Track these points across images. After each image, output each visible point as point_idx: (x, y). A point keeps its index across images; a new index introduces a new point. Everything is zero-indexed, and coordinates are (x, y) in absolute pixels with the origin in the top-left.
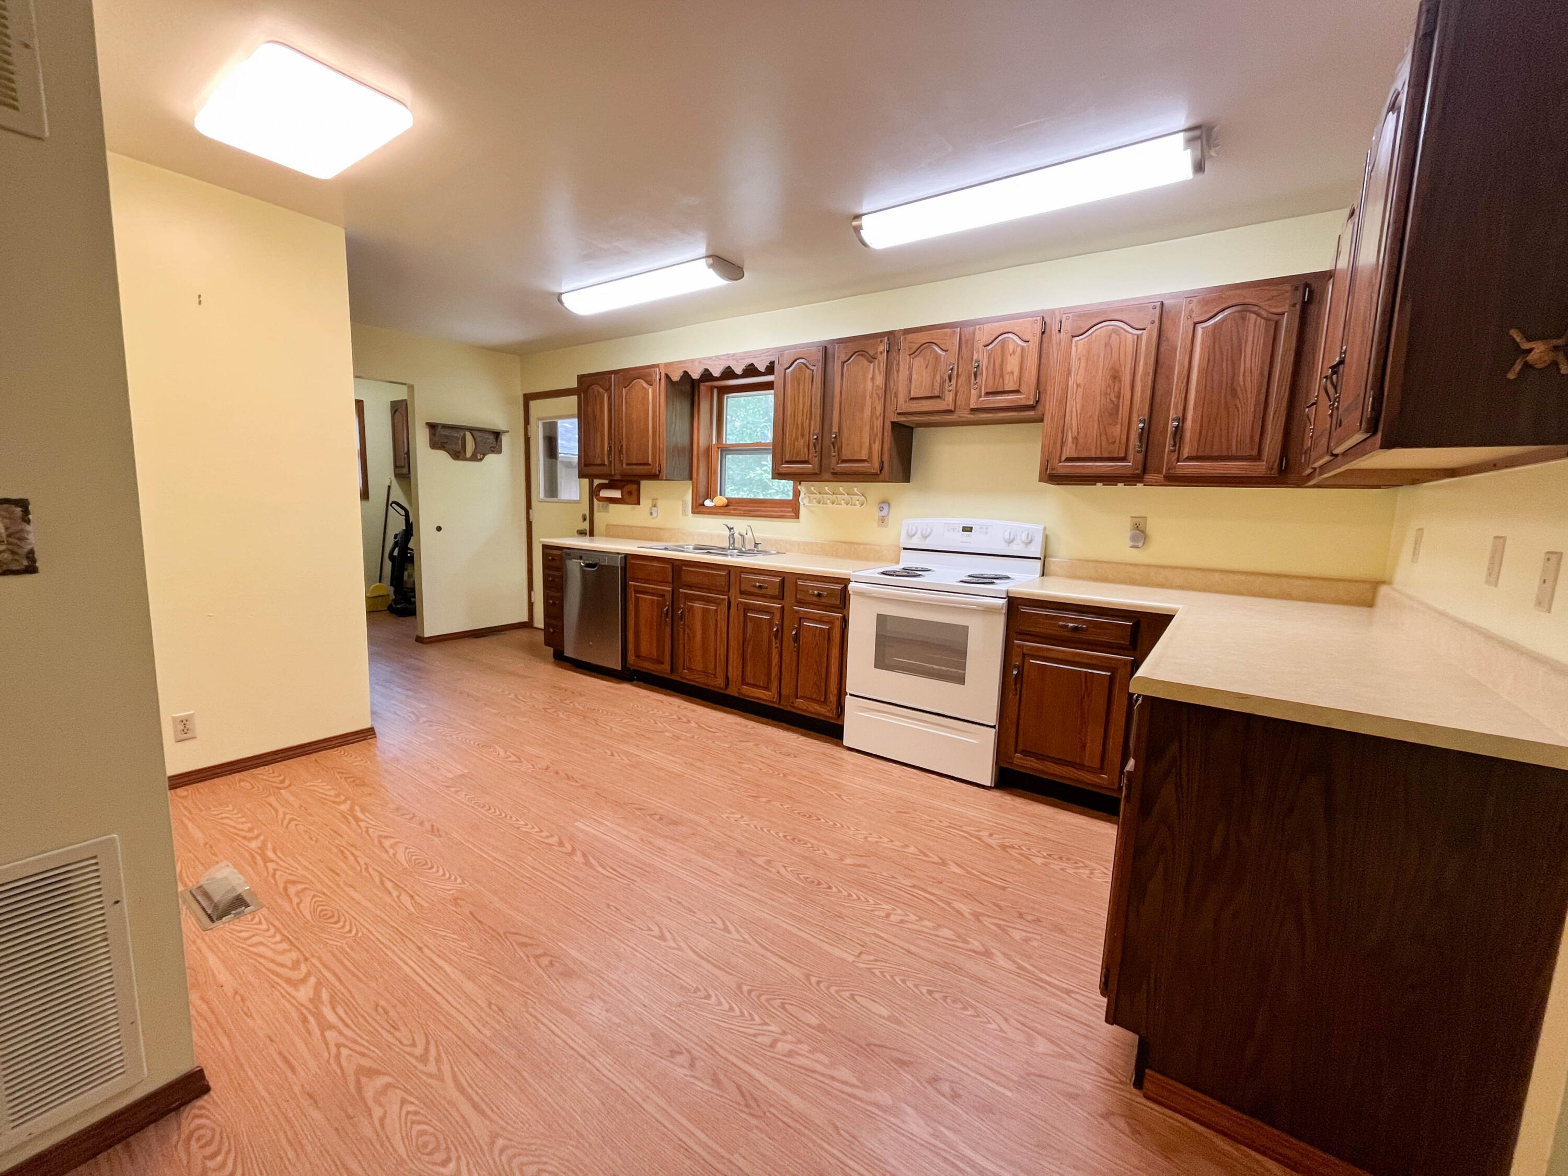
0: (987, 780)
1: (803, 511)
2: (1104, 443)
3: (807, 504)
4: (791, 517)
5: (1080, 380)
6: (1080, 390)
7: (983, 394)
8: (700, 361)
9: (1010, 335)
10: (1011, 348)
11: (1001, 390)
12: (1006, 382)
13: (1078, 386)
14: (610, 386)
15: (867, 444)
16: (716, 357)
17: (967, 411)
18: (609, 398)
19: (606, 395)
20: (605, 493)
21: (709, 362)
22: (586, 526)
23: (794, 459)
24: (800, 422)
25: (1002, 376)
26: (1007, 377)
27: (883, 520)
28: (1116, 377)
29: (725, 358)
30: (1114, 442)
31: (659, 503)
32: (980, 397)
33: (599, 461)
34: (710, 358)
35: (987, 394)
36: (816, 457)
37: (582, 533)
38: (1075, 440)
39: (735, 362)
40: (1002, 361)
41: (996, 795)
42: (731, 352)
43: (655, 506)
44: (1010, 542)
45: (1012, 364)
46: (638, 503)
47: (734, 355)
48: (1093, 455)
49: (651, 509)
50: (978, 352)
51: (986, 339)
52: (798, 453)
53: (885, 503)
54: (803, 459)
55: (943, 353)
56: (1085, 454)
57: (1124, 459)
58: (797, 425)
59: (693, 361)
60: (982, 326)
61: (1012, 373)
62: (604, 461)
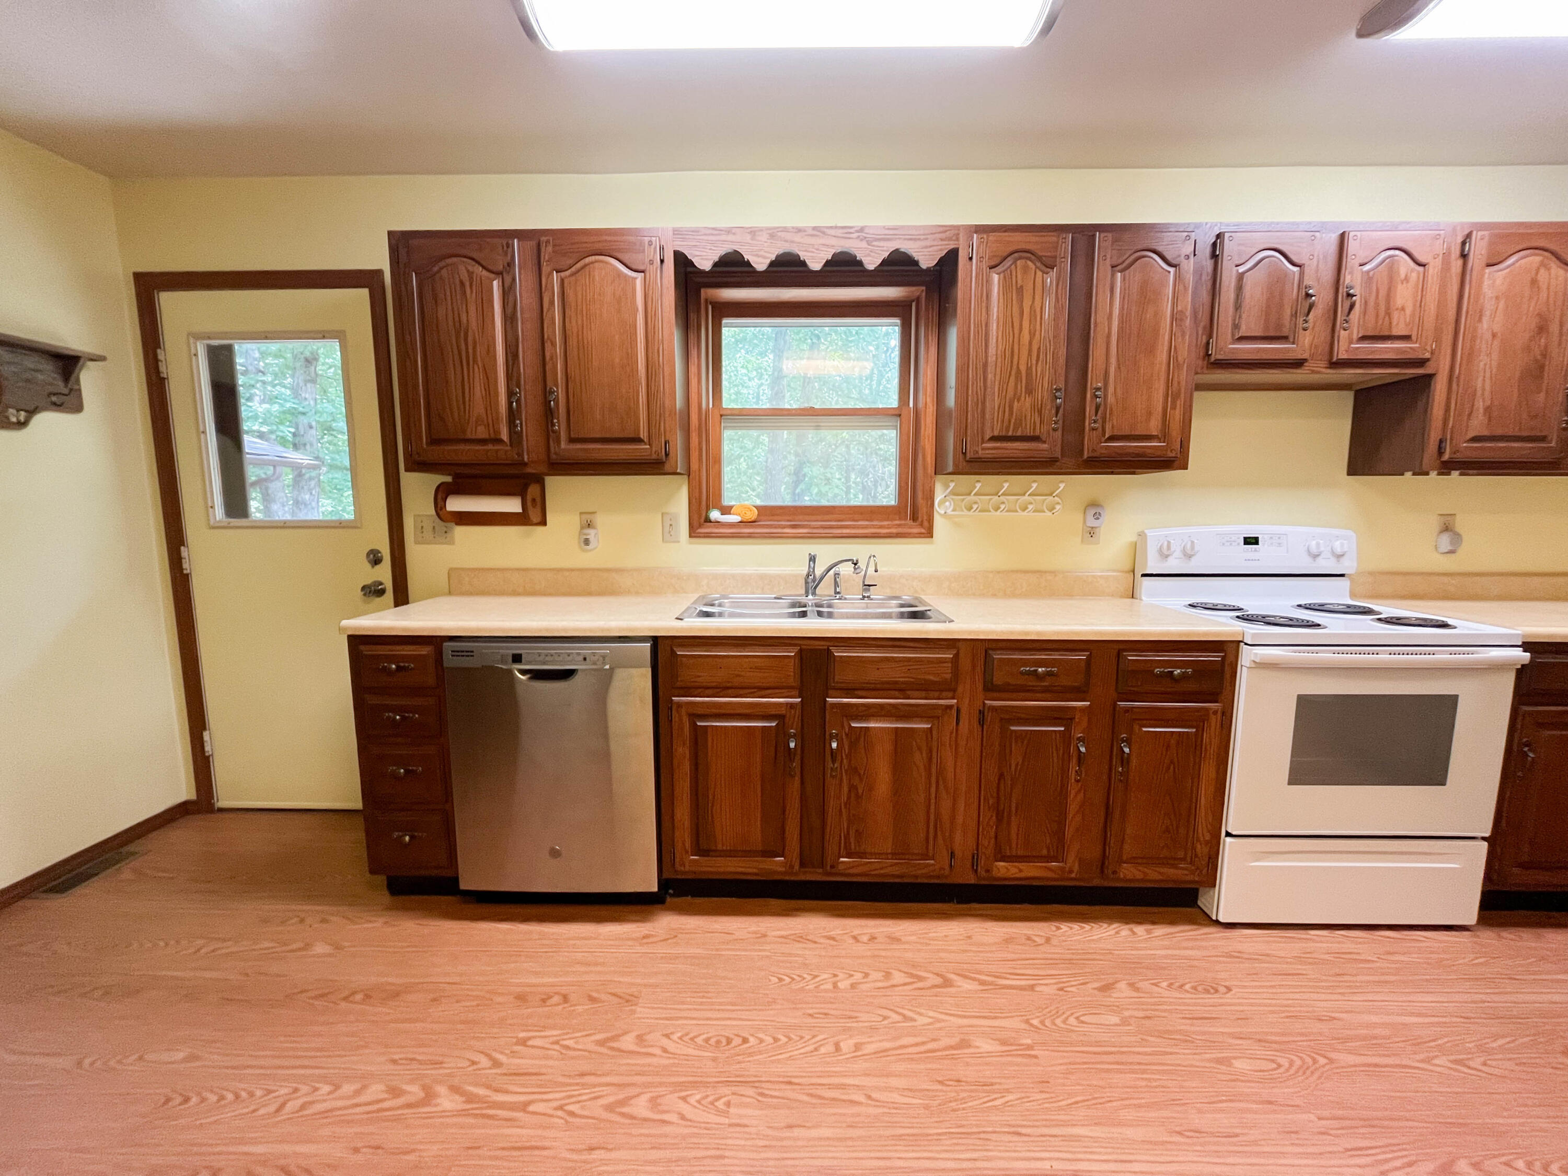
0: (1471, 917)
1: (939, 523)
2: (1525, 416)
3: (949, 511)
4: (920, 535)
5: (1497, 328)
6: (1496, 343)
7: (1355, 337)
8: (773, 234)
9: (1397, 252)
10: (1402, 273)
11: (1387, 333)
12: (1394, 323)
13: (1494, 336)
14: (510, 264)
15: (1160, 409)
16: (814, 228)
17: (1324, 364)
18: (507, 292)
19: (495, 283)
20: (456, 504)
21: (797, 238)
22: (384, 574)
23: (1010, 434)
24: (1023, 368)
25: (1388, 314)
26: (1395, 315)
27: (1092, 532)
28: (1542, 329)
29: (839, 233)
30: (1536, 416)
31: (600, 520)
32: (1351, 342)
33: (482, 432)
34: (799, 230)
35: (1364, 338)
36: (1055, 430)
37: (373, 591)
38: (1488, 409)
39: (864, 244)
40: (1389, 290)
41: (1488, 936)
42: (857, 223)
43: (589, 525)
44: (1315, 556)
45: (1404, 296)
46: (543, 523)
47: (862, 230)
48: (1510, 434)
49: (580, 533)
50: (1351, 273)
51: (1362, 256)
52: (1019, 423)
53: (1094, 507)
54: (1028, 432)
55: (1296, 269)
56: (1499, 432)
57: (1543, 439)
58: (1019, 371)
59: (753, 232)
60: (1358, 234)
61: (1403, 309)
62: (497, 432)
